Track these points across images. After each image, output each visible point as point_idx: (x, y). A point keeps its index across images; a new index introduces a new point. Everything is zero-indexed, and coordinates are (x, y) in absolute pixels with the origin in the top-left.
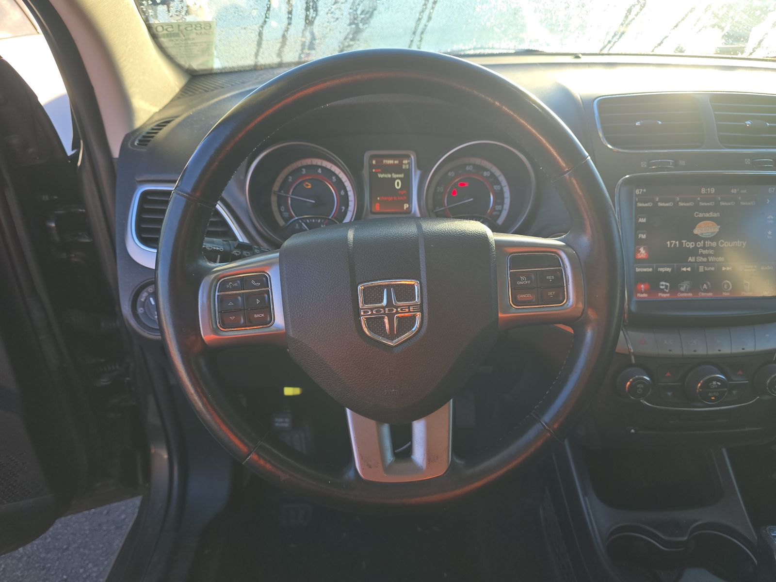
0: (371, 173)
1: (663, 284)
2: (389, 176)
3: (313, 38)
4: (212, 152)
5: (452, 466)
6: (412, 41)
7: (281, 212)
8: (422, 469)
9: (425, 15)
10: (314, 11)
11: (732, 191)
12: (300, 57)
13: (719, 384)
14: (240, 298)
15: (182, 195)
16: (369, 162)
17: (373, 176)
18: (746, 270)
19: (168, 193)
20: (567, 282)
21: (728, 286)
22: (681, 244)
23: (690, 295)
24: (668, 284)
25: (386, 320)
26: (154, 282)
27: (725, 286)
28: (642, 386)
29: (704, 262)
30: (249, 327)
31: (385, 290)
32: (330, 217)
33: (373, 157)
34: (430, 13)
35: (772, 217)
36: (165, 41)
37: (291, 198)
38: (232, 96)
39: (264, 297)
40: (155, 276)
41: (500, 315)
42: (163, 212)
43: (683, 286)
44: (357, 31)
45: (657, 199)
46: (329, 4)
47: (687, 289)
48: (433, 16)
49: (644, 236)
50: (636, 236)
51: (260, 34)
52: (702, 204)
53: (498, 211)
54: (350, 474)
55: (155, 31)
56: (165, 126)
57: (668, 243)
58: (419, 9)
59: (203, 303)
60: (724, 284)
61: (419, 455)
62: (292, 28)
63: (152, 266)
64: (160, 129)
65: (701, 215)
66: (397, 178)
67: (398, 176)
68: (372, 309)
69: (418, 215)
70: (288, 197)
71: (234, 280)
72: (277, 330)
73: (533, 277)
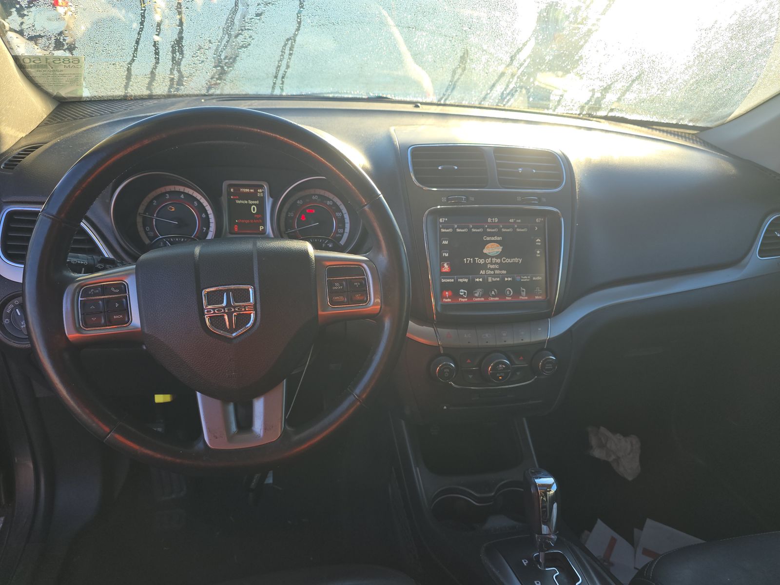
0: (229, 200)
1: (462, 292)
2: (246, 202)
3: (181, 76)
4: (75, 182)
5: (285, 433)
6: (275, 83)
7: (146, 232)
8: (259, 437)
9: (284, 63)
10: (180, 54)
11: (510, 221)
12: (170, 91)
13: (504, 366)
14: (100, 302)
15: (48, 217)
16: (227, 190)
17: (231, 202)
18: (522, 280)
19: (36, 214)
20: (369, 287)
21: (510, 292)
22: (474, 260)
23: (483, 299)
24: (466, 291)
25: (226, 317)
26: (23, 295)
27: (508, 293)
28: (448, 370)
29: (492, 274)
30: (108, 326)
31: (225, 294)
32: (192, 237)
33: (230, 186)
34: (288, 62)
35: (540, 241)
36: (32, 72)
37: (156, 219)
38: (100, 126)
39: (123, 301)
40: (23, 289)
41: (320, 313)
42: (31, 230)
43: (477, 293)
44: (222, 74)
45: (456, 226)
46: (195, 50)
47: (480, 295)
48: (291, 64)
49: (447, 255)
50: (441, 254)
51: (129, 70)
52: (488, 230)
53: (340, 234)
54: (200, 445)
55: (22, 62)
56: (32, 151)
57: (465, 260)
58: (278, 58)
59: (67, 309)
60: (507, 291)
61: (258, 425)
62: (160, 66)
63: (20, 280)
64: (28, 154)
65: (488, 239)
66: (253, 204)
67: (253, 202)
68: (214, 309)
69: (272, 235)
70: (153, 218)
71: (95, 288)
72: (134, 329)
73: (344, 283)
